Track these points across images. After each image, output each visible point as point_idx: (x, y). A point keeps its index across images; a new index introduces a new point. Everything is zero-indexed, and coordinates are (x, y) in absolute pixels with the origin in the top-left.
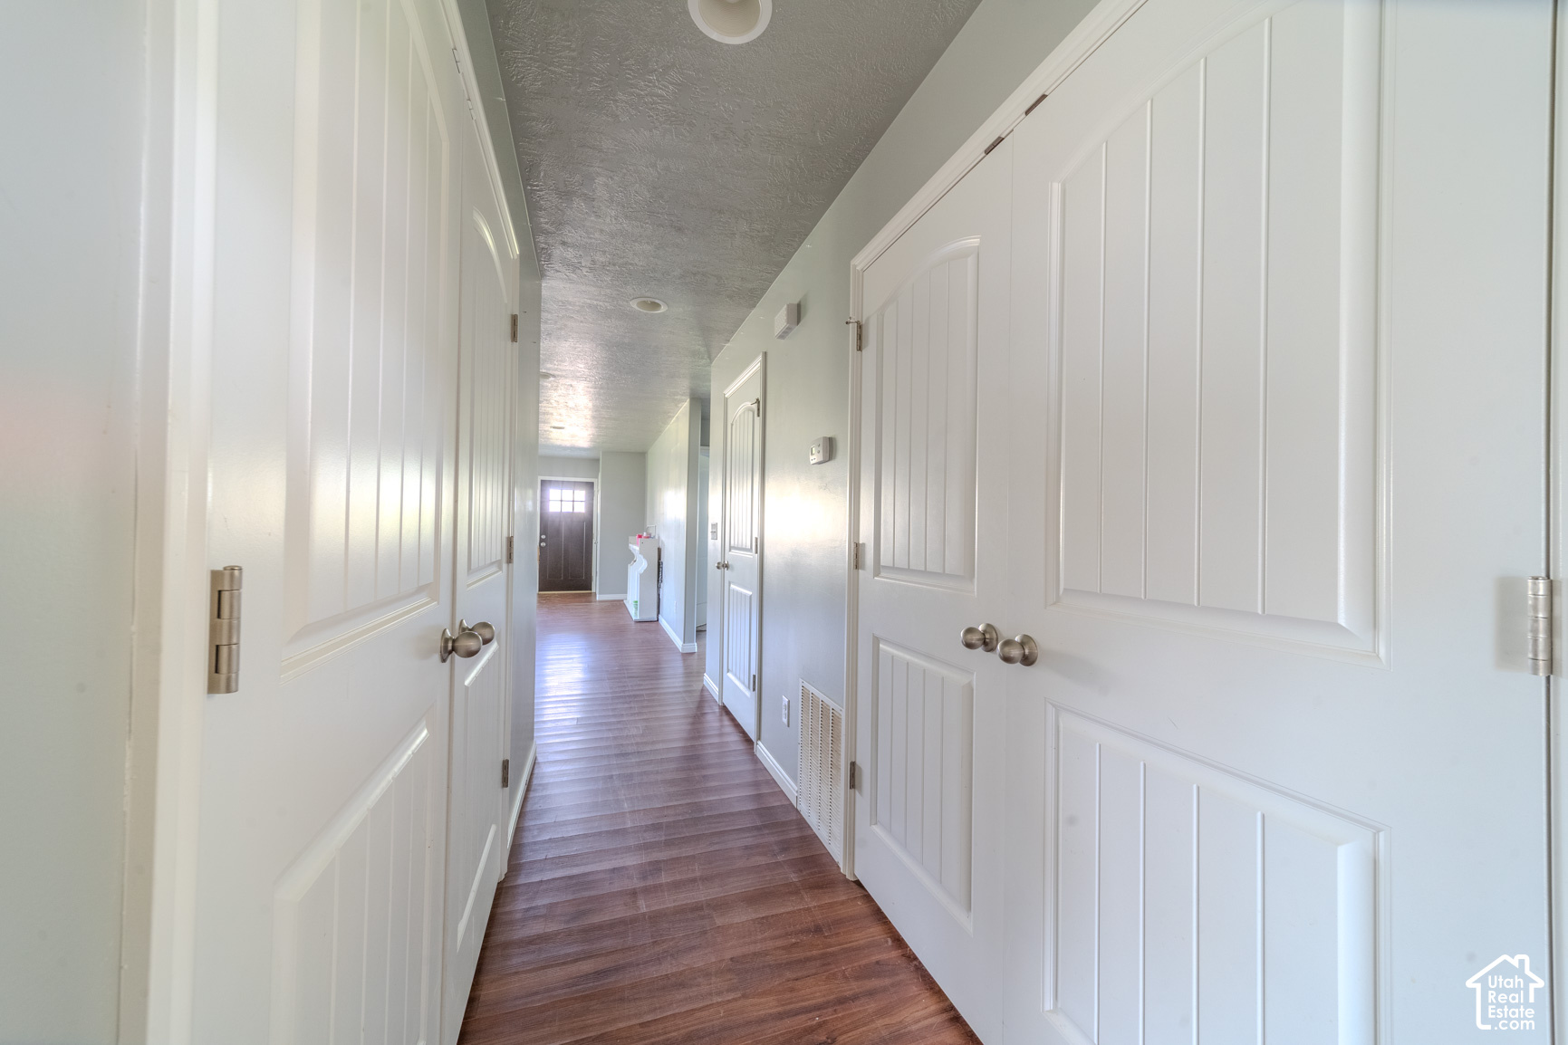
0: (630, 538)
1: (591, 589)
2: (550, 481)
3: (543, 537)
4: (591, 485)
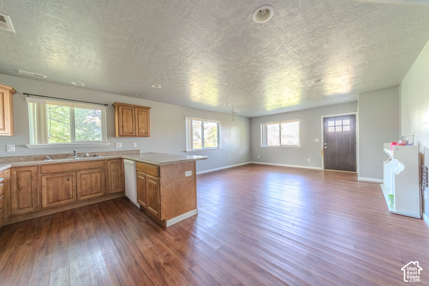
0: (385, 144)
1: (356, 171)
2: (328, 118)
3: (325, 144)
4: (353, 116)
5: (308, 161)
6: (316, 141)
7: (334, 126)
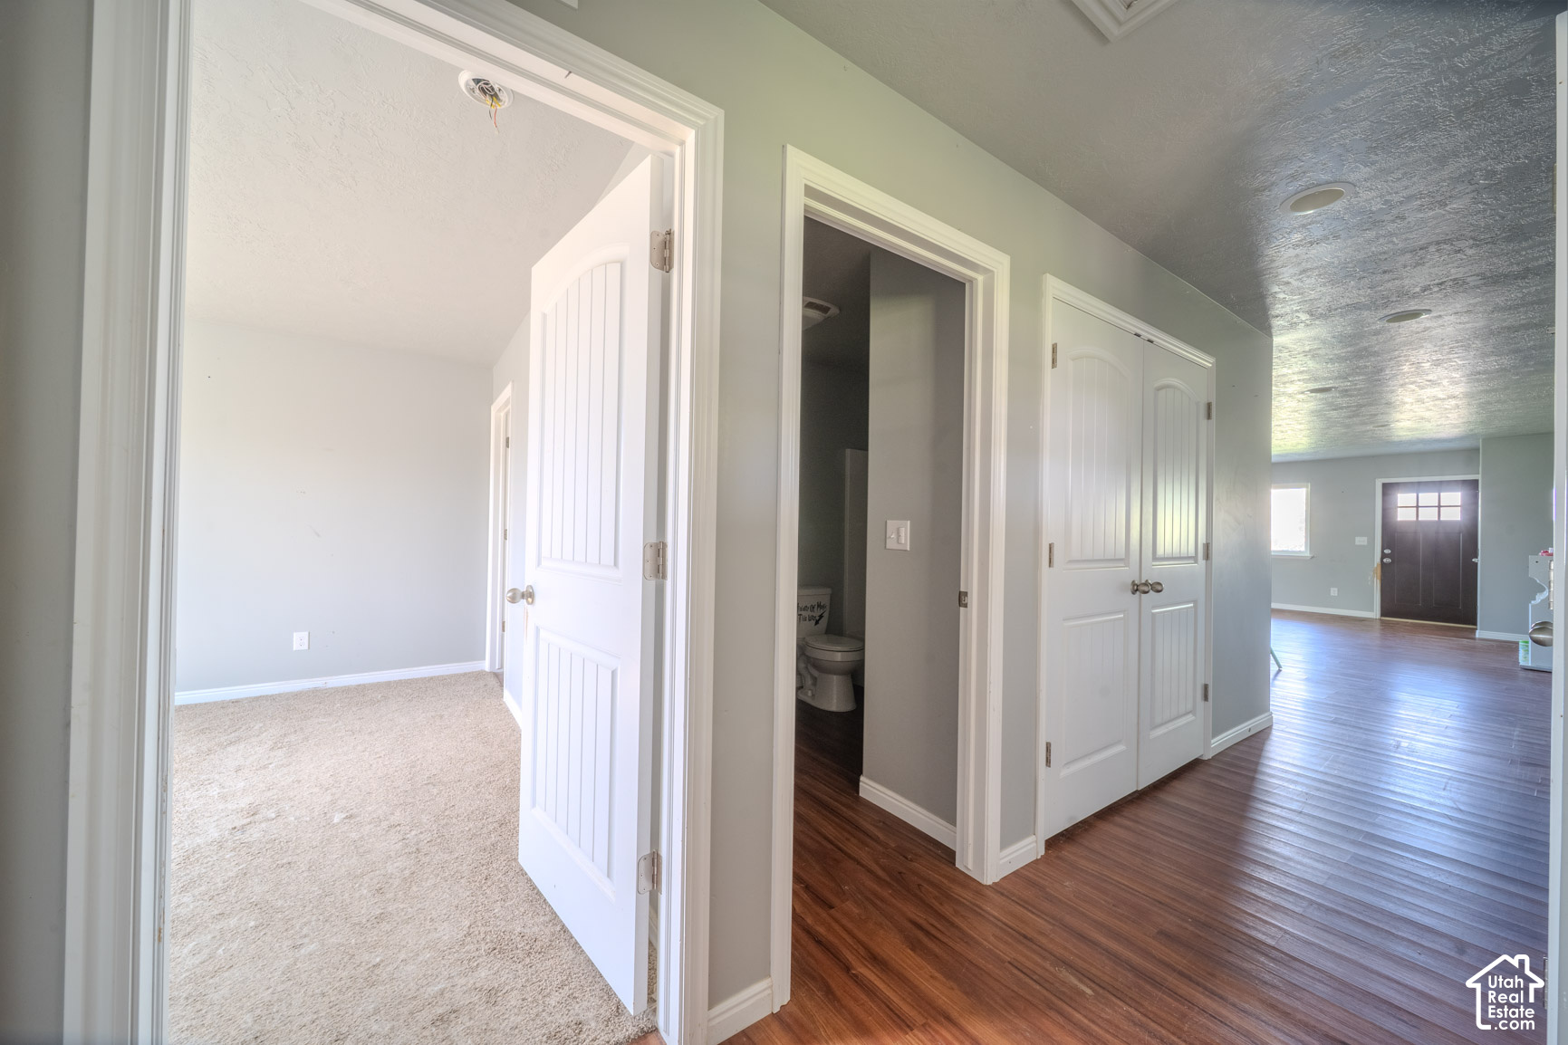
1: (1475, 624)
2: (1397, 484)
3: (1387, 551)
4: (1471, 485)
5: (1332, 594)
6: (1357, 543)
7: (1415, 505)
